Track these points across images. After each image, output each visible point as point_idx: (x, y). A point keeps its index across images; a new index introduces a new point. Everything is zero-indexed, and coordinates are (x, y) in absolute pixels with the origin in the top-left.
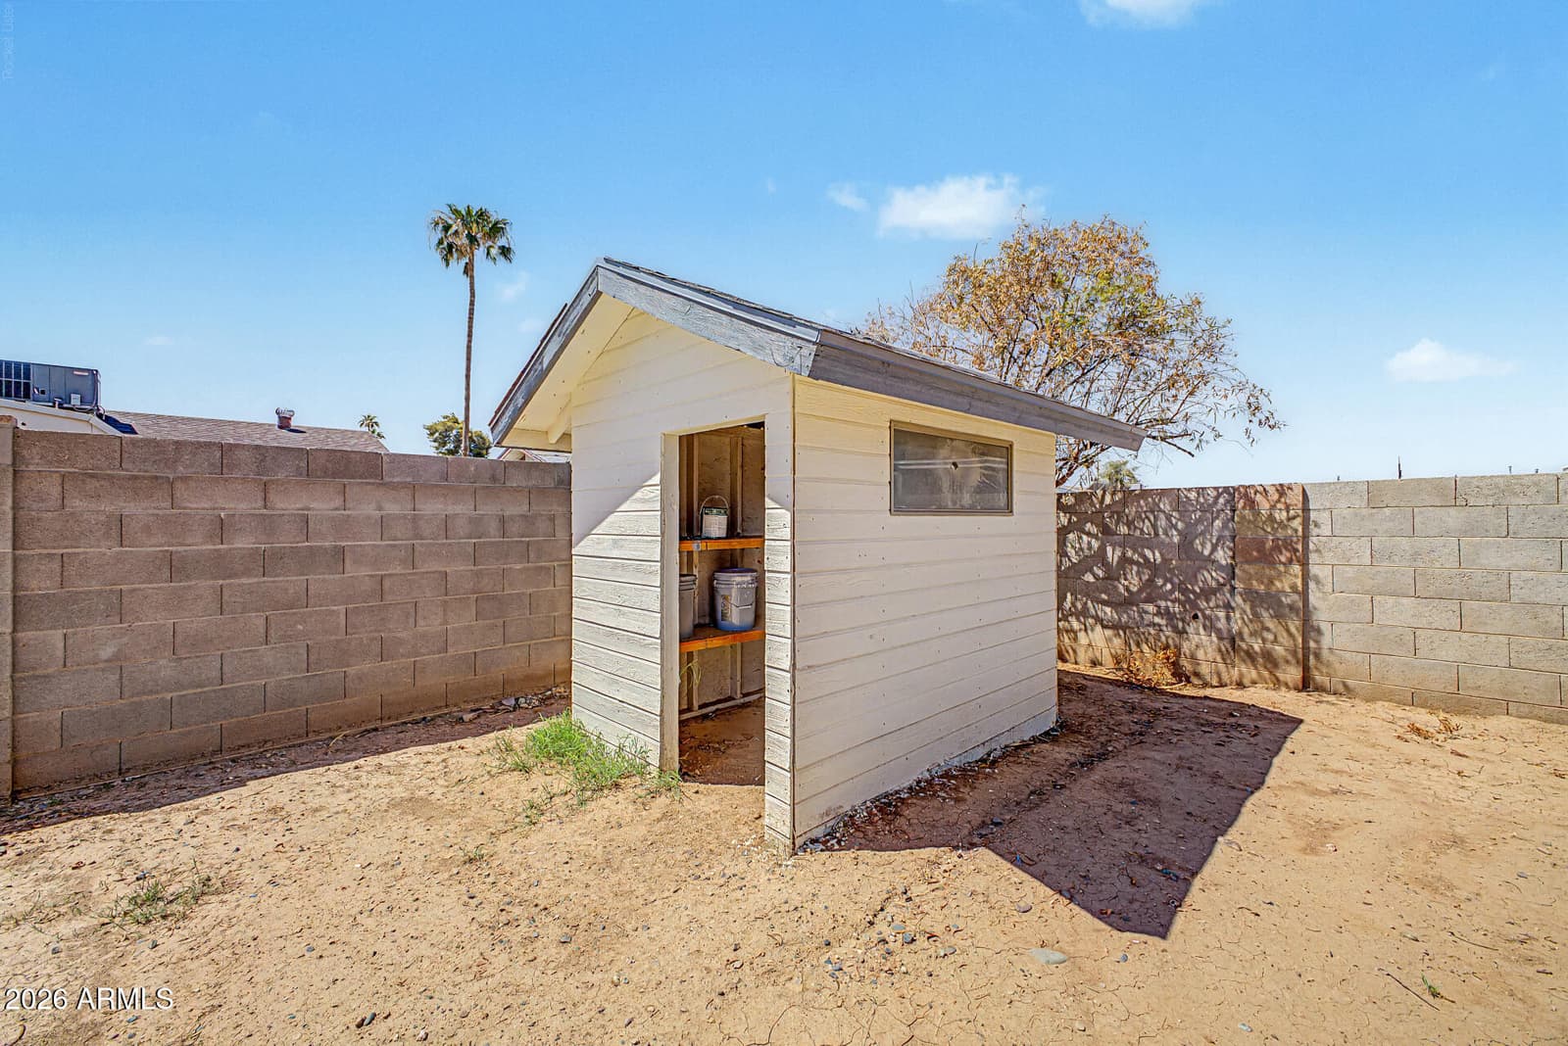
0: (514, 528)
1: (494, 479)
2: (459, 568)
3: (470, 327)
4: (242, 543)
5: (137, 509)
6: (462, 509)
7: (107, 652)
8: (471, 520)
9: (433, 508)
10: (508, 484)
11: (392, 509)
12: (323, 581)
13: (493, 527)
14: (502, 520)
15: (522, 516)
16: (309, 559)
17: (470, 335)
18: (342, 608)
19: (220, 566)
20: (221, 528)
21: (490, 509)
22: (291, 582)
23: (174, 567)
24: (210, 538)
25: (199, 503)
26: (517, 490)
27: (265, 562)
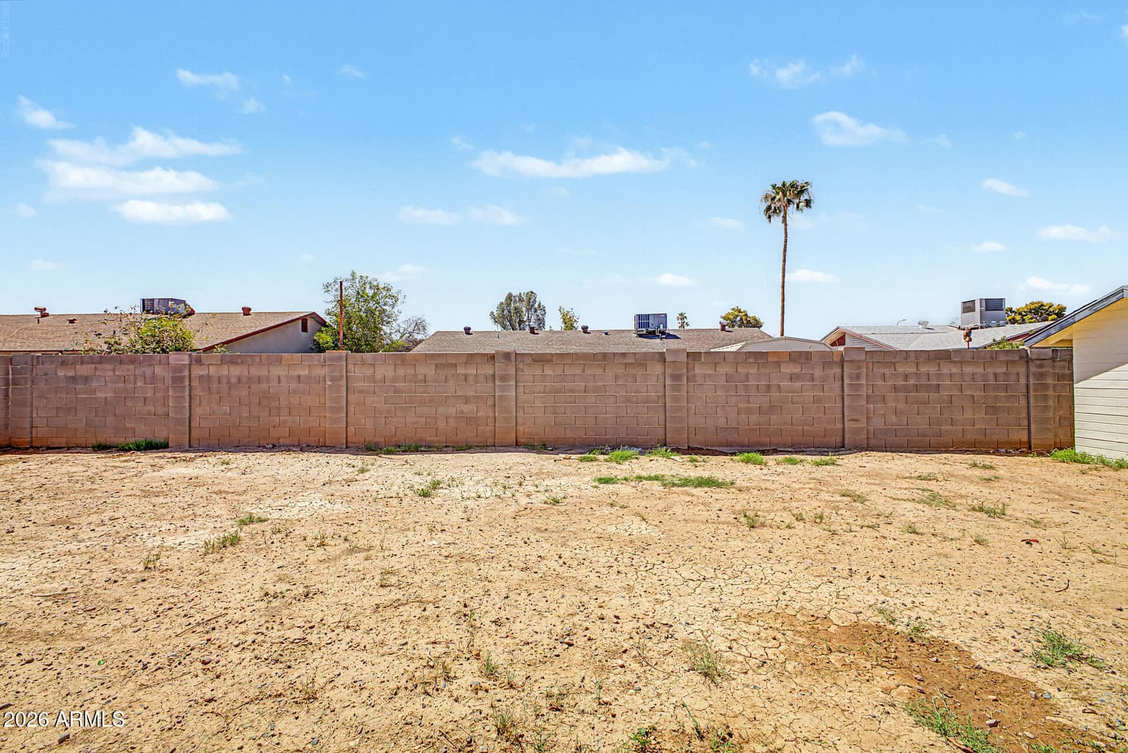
0: (1001, 378)
1: (992, 357)
2: (978, 394)
3: (785, 256)
4: (912, 382)
5: (887, 371)
6: (980, 370)
7: (882, 412)
8: (983, 375)
9: (968, 369)
10: (998, 359)
11: (954, 370)
12: (934, 395)
13: (992, 377)
14: (995, 374)
15: (1004, 373)
16: (928, 388)
17: (784, 261)
18: (939, 405)
19: (906, 389)
20: (906, 377)
21: (990, 370)
22: (923, 395)
23: (896, 389)
24: (903, 381)
25: (901, 369)
26: (1003, 362)
27: (917, 388)
